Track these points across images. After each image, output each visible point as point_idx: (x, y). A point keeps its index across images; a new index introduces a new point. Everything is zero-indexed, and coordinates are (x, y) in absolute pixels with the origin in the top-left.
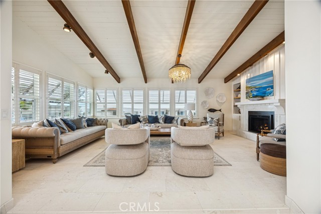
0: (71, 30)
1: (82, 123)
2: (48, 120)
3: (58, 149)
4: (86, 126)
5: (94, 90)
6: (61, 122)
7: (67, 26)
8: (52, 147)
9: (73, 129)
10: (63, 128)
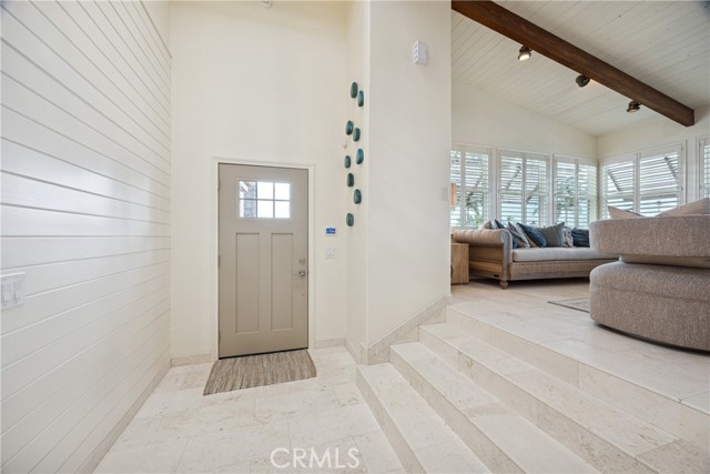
0: (533, 52)
1: (560, 237)
2: (496, 222)
3: (509, 266)
4: (571, 244)
5: (598, 167)
6: (519, 230)
7: (525, 50)
8: (500, 262)
9: (539, 245)
10: (521, 239)
